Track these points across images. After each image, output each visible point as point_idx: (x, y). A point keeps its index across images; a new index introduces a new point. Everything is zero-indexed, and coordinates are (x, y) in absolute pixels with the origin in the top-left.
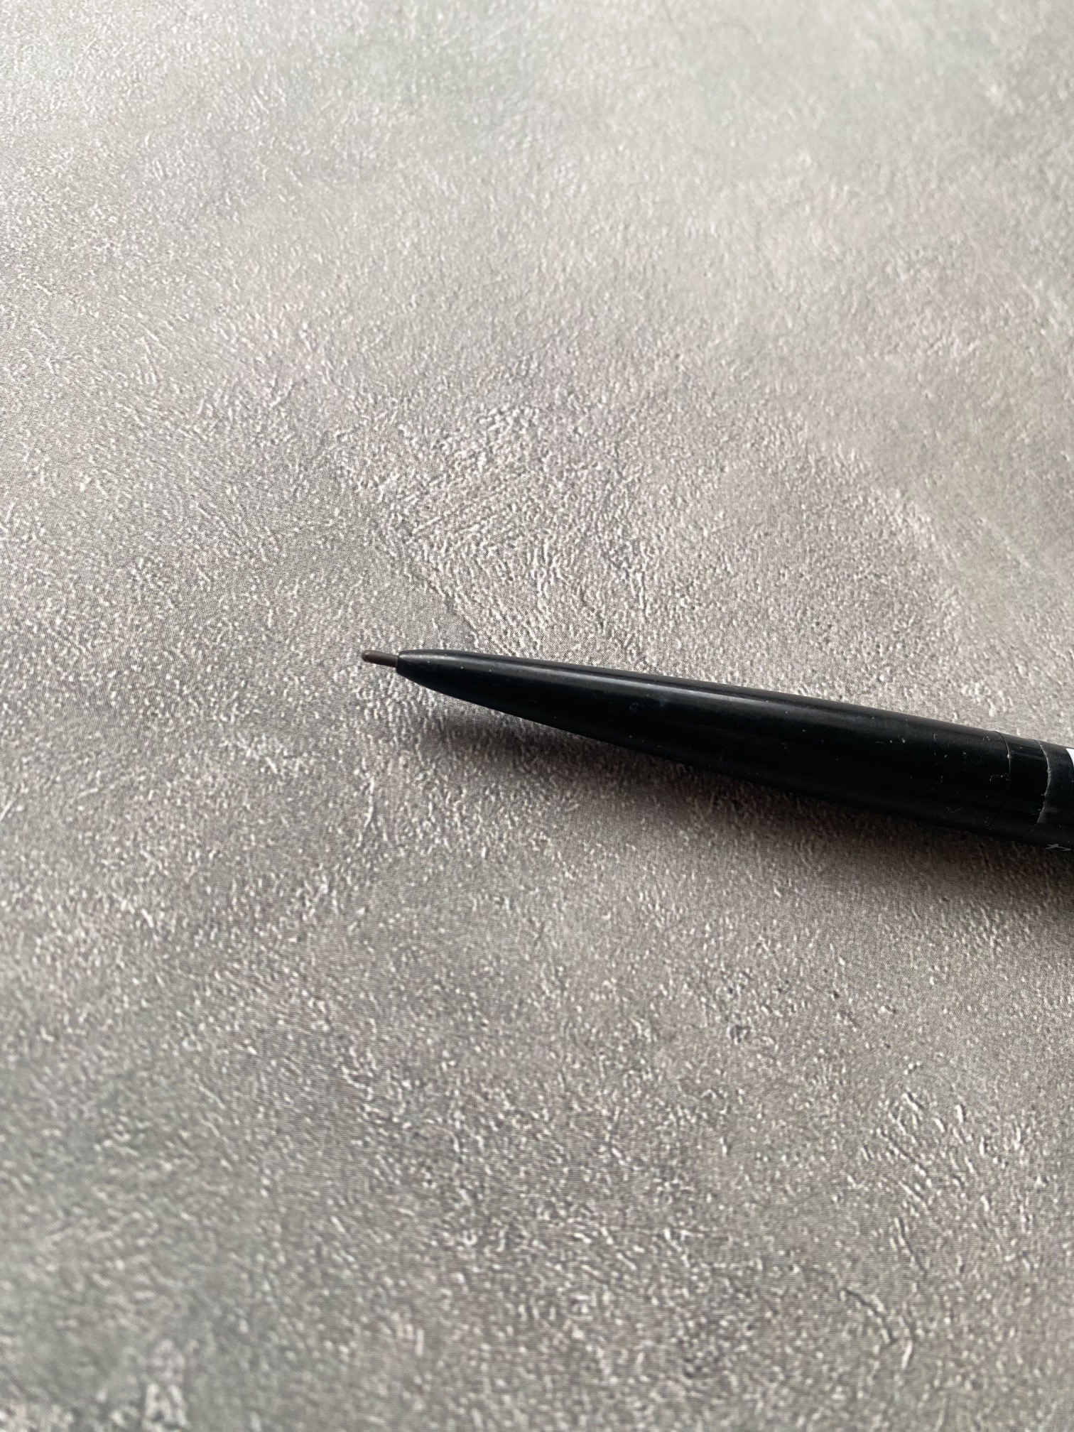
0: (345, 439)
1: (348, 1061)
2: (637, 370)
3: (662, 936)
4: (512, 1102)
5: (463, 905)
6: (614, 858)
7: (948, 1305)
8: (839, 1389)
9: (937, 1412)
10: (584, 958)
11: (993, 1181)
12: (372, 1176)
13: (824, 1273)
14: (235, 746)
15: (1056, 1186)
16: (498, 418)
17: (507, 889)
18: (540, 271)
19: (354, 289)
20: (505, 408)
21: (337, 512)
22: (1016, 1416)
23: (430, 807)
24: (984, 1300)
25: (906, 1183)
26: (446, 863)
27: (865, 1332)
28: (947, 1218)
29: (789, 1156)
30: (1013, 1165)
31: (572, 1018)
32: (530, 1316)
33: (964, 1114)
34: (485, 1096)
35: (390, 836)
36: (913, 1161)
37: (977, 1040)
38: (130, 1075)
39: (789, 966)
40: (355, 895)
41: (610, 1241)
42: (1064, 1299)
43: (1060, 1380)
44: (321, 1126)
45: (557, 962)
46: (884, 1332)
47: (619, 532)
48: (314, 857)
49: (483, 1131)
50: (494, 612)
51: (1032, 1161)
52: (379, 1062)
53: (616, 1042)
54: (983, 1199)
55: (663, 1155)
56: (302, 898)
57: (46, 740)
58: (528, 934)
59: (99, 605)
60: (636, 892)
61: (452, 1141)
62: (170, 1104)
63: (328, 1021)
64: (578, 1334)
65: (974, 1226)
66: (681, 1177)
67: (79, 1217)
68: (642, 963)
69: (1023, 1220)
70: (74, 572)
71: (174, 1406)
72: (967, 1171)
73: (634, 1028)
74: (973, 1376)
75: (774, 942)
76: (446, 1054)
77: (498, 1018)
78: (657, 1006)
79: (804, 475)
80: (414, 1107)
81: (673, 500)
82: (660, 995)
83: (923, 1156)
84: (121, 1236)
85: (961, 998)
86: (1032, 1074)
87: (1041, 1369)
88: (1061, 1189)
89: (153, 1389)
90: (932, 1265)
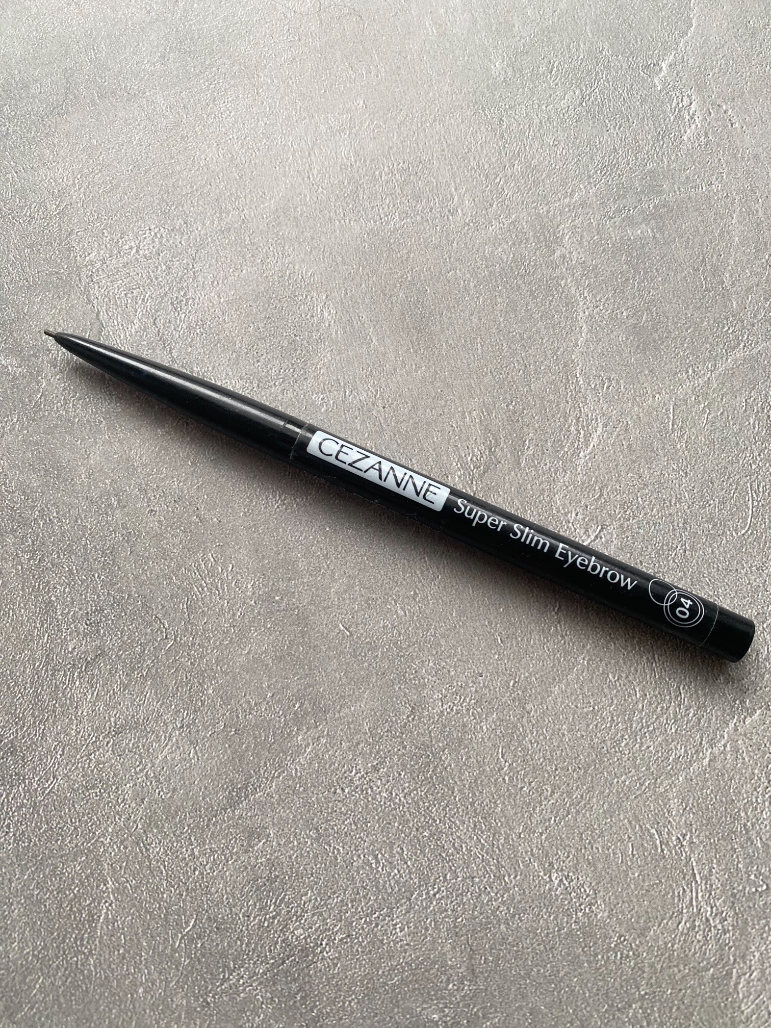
0: (79, 234)
10: (101, 470)
13: (150, 607)
19: (106, 160)
21: (66, 266)
26: (62, 421)
27: (157, 632)
29: (153, 562)
31: (89, 490)
32: (39, 587)
34: (48, 509)
35: (44, 405)
36: (202, 579)
39: (182, 493)
41: (75, 571)
45: (91, 468)
46: (164, 635)
52: (16, 487)
53: (102, 503)
55: (105, 548)
64: (53, 599)
66: (109, 557)
75: (180, 482)
77: (62, 483)
78: (123, 494)
80: (22, 506)
82: (126, 490)
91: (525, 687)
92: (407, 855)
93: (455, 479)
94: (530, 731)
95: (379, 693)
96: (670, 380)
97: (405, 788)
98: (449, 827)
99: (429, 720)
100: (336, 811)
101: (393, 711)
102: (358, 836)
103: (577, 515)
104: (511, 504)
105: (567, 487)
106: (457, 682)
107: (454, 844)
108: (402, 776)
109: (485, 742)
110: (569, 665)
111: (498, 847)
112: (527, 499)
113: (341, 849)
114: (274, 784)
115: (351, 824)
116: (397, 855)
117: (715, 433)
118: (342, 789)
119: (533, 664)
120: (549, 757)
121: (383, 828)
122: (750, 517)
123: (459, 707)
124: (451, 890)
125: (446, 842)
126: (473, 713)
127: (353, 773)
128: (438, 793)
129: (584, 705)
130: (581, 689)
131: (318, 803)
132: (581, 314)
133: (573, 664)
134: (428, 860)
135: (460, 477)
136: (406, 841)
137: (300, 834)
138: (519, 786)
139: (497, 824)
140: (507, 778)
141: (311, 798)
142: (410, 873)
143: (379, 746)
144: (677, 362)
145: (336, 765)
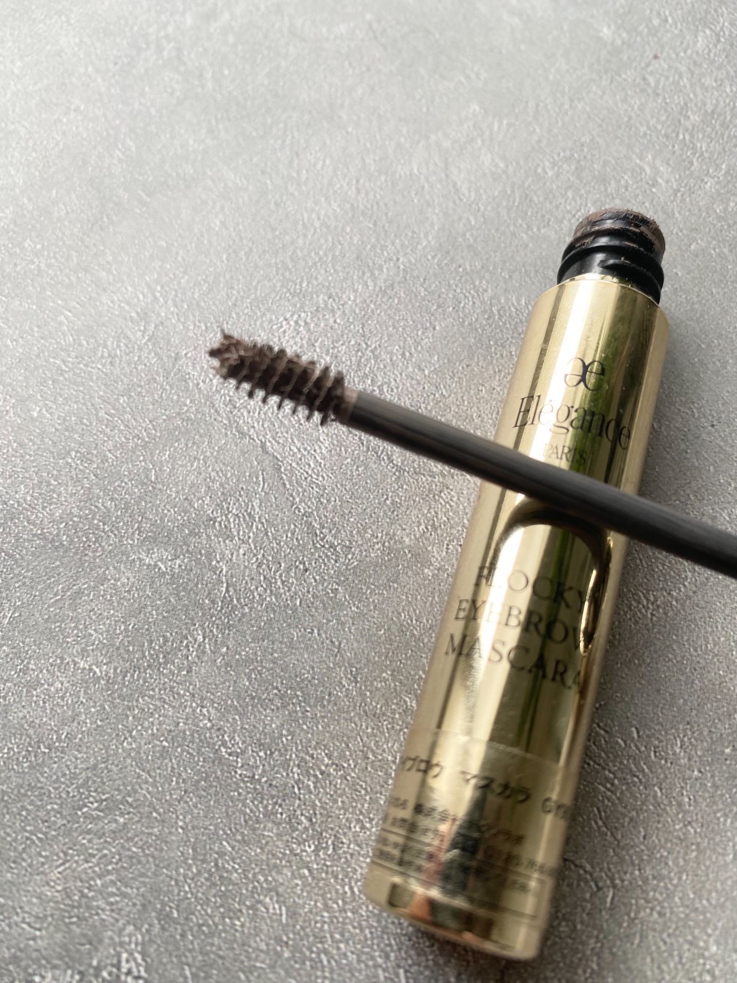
1: (224, 744)
2: (372, 274)
3: (418, 640)
4: (330, 759)
5: (288, 637)
6: (383, 594)
7: (637, 862)
8: (564, 924)
9: (634, 934)
11: (662, 776)
12: (245, 814)
14: (139, 558)
15: (709, 775)
16: (284, 323)
17: (315, 623)
18: (304, 222)
20: (288, 316)
22: (692, 933)
23: (262, 578)
24: (662, 856)
25: (600, 784)
28: (631, 804)
30: (676, 764)
33: (638, 733)
37: (643, 682)
38: (95, 767)
40: (219, 640)
42: (721, 851)
43: (722, 906)
44: (211, 786)
47: (369, 382)
48: (192, 619)
49: (312, 779)
50: (292, 447)
51: (689, 759)
54: (656, 788)
56: (187, 646)
57: (28, 571)
58: (331, 650)
59: (52, 485)
60: (399, 614)
61: (293, 787)
62: (120, 782)
63: (209, 720)
65: (651, 807)
67: (72, 856)
68: (407, 658)
69: (686, 800)
70: (34, 467)
71: (138, 965)
72: (643, 771)
73: (405, 701)
74: (658, 908)
76: (284, 732)
79: (490, 321)
81: (403, 355)
83: (610, 764)
84: (98, 865)
85: (630, 655)
86: (685, 701)
87: (708, 900)
88: (713, 776)
89: (125, 956)
90: (622, 836)
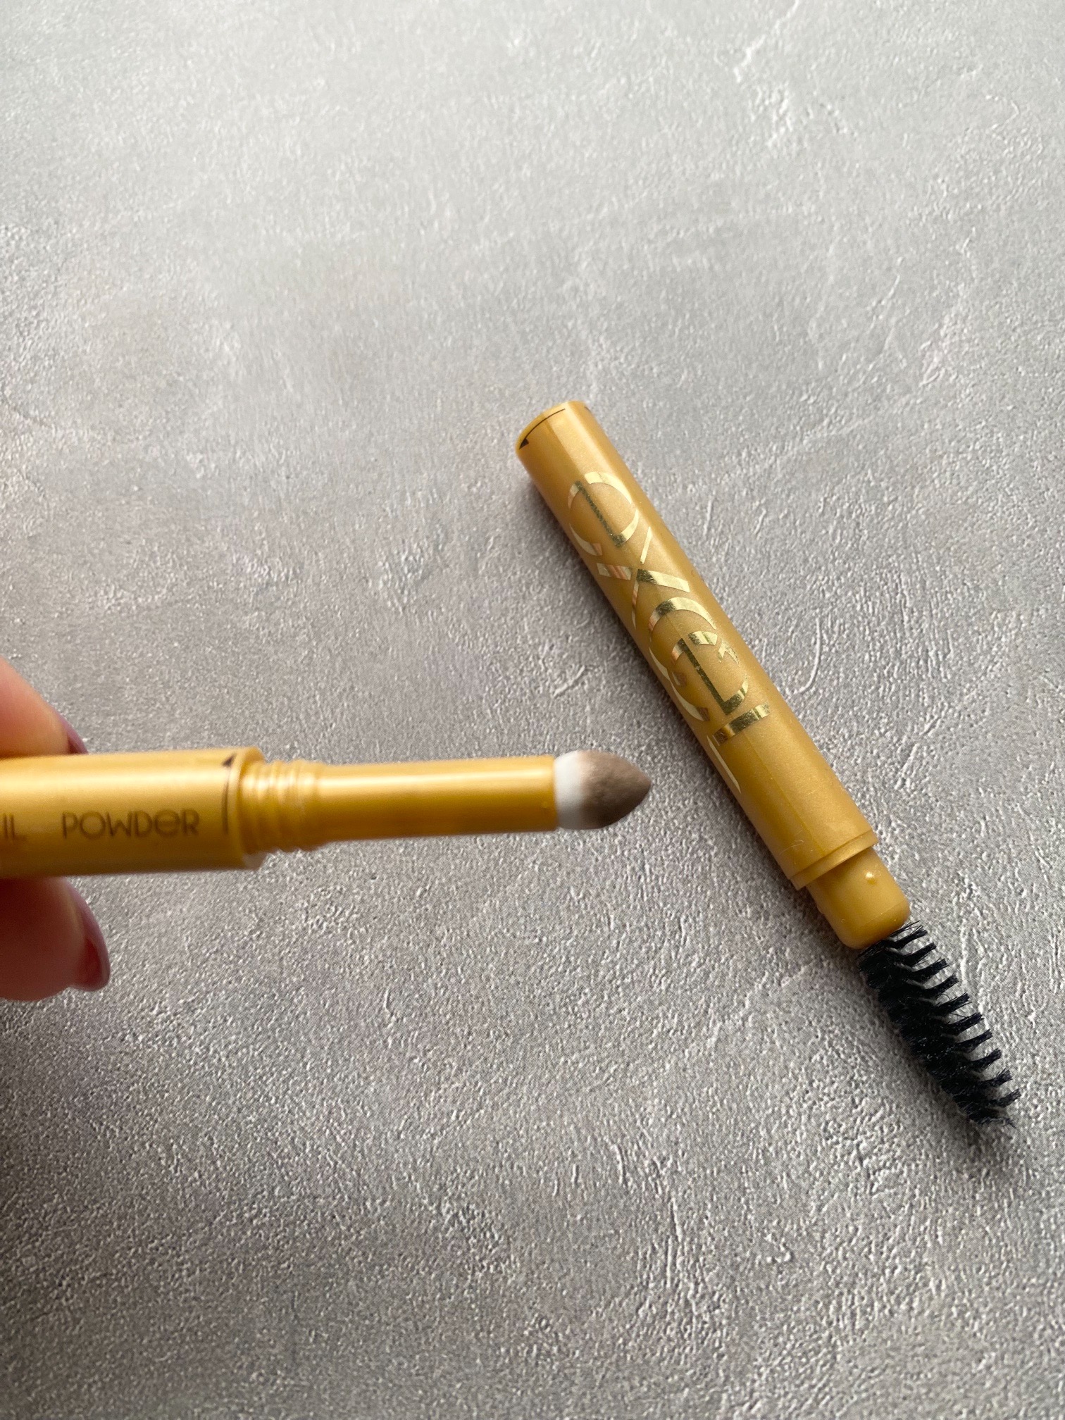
91: (439, 900)
92: (217, 1150)
93: (378, 585)
94: (437, 969)
95: (213, 893)
96: (713, 466)
97: (230, 1043)
98: (289, 1112)
99: (283, 940)
100: (119, 1069)
101: (229, 922)
102: (146, 1112)
103: (551, 648)
104: (456, 626)
105: (542, 608)
106: (335, 884)
107: (293, 1139)
108: (228, 1023)
109: (363, 982)
110: (510, 870)
111: (362, 1151)
112: (481, 621)
113: (117, 1130)
114: (32, 1018)
115: (139, 1092)
116: (202, 1148)
117: (772, 544)
118: (134, 1034)
119: (456, 865)
120: (462, 1012)
121: (187, 1102)
122: (815, 668)
123: (333, 923)
124: (277, 1214)
125: (281, 1134)
126: (352, 934)
127: (155, 1012)
128: (279, 1055)
129: (526, 935)
130: (524, 908)
131: (95, 1054)
132: (592, 367)
133: (518, 869)
134: (250, 1160)
135: (385, 583)
136: (219, 1128)
137: (59, 1101)
138: (408, 1055)
139: (365, 1113)
140: (390, 1041)
141: (85, 1045)
142: (218, 1180)
143: (201, 974)
144: (726, 440)
145: (132, 997)
